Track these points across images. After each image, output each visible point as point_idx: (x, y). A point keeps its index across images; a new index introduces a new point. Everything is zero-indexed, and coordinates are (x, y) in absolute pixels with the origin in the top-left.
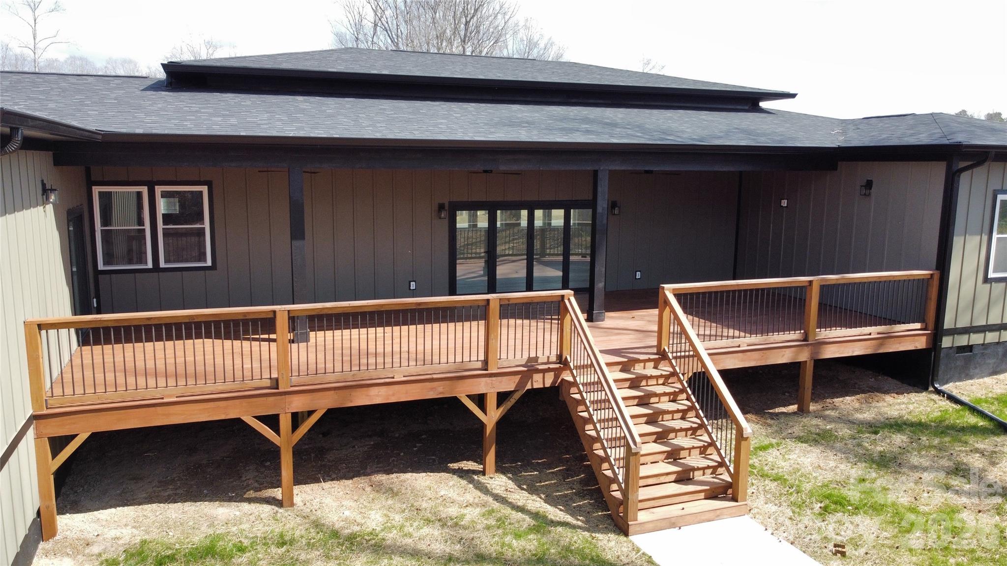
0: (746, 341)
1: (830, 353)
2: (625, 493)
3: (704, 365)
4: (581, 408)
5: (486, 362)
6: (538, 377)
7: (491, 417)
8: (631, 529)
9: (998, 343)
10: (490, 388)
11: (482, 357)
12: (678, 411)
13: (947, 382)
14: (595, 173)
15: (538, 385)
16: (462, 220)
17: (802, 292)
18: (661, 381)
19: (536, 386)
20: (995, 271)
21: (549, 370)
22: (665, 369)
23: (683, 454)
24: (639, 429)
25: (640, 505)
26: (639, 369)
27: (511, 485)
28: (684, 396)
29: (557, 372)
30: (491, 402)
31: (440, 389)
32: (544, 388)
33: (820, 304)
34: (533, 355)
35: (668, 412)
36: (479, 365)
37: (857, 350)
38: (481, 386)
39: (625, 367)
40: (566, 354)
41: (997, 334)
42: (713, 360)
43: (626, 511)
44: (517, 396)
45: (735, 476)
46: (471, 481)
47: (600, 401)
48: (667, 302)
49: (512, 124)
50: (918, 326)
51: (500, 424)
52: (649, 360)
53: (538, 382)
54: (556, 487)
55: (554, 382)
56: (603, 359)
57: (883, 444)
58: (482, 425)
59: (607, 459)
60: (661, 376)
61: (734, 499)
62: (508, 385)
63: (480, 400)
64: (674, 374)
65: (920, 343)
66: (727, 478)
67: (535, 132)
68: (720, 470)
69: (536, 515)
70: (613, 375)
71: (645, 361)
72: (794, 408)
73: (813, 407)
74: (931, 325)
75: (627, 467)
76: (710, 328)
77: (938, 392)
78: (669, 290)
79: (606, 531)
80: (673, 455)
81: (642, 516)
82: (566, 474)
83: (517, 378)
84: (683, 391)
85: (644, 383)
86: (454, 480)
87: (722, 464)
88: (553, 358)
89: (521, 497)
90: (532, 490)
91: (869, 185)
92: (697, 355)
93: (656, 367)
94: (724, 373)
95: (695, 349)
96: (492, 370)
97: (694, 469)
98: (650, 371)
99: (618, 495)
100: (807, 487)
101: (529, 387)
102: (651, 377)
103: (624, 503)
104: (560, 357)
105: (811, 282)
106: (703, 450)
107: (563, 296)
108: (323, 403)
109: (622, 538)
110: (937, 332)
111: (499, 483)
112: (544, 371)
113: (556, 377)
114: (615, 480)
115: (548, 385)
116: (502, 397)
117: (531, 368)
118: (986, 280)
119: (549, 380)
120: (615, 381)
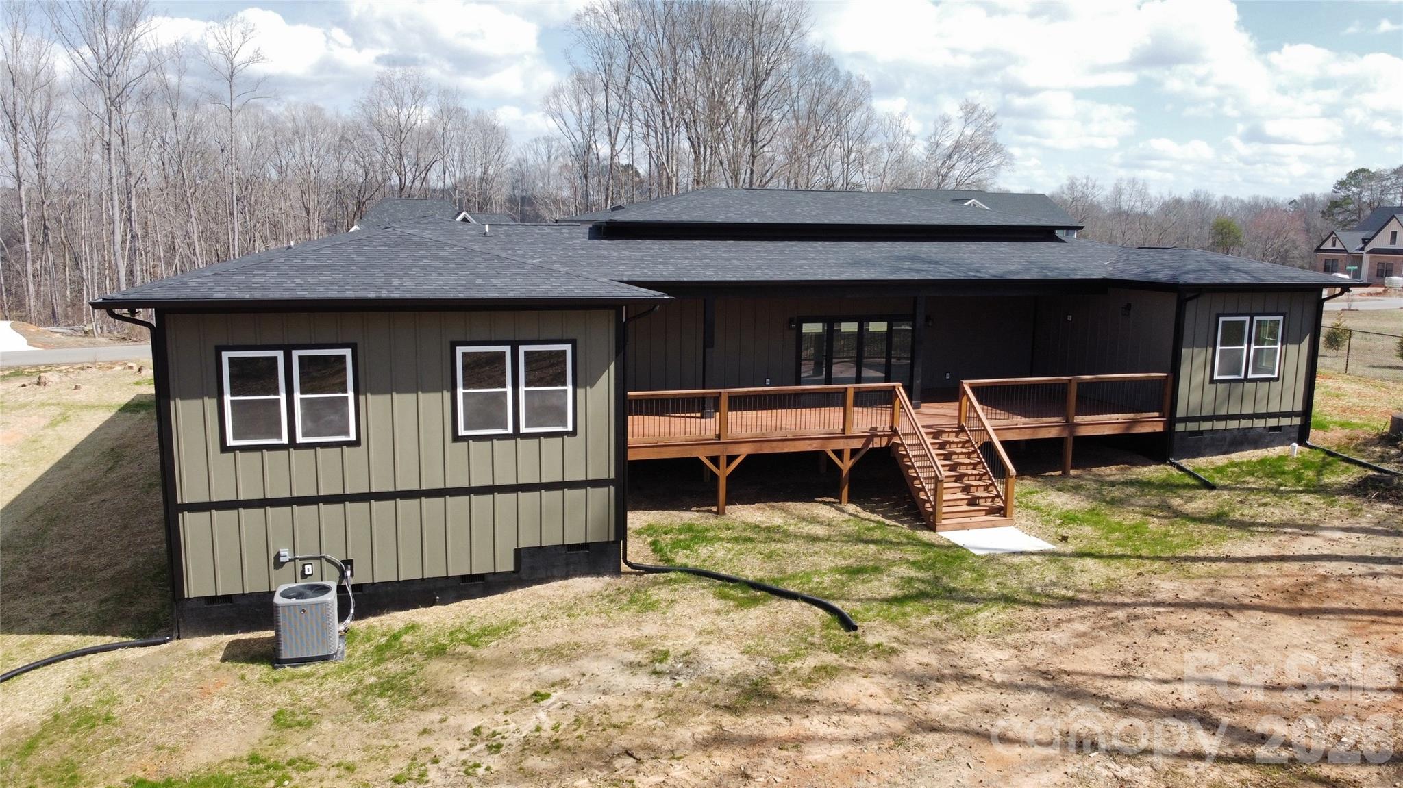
0: (1020, 421)
1: (1084, 432)
2: (934, 507)
3: (990, 437)
4: (905, 460)
5: (844, 430)
6: (877, 440)
7: (846, 465)
8: (938, 528)
9: (1225, 430)
10: (847, 446)
11: (841, 427)
12: (971, 464)
13: (1182, 458)
14: (915, 299)
15: (877, 445)
16: (808, 328)
17: (1064, 386)
18: (960, 445)
19: (876, 446)
20: (1219, 375)
21: (884, 436)
22: (963, 438)
23: (973, 489)
24: (945, 472)
25: (944, 516)
26: (945, 437)
27: (859, 509)
28: (975, 455)
29: (890, 437)
30: (847, 455)
31: (815, 445)
32: (881, 448)
33: (1077, 396)
34: (874, 426)
35: (963, 464)
36: (839, 431)
37: (1107, 431)
38: (840, 445)
39: (936, 435)
40: (896, 426)
41: (1224, 422)
42: (997, 434)
43: (935, 519)
44: (863, 452)
45: (1005, 502)
46: (833, 506)
47: (921, 456)
48: (965, 393)
49: (857, 263)
50: (1157, 414)
51: (852, 470)
52: (952, 432)
53: (876, 443)
54: (889, 511)
55: (888, 444)
56: (923, 431)
57: (1117, 493)
58: (840, 470)
59: (923, 489)
60: (960, 442)
61: (1005, 516)
62: (857, 444)
63: (839, 453)
64: (969, 441)
65: (1159, 428)
66: (1001, 504)
67: (872, 271)
68: (997, 500)
69: (878, 522)
70: (929, 440)
71: (949, 432)
72: (1060, 472)
73: (1072, 472)
74: (1167, 414)
75: (935, 495)
76: (997, 413)
77: (1172, 464)
78: (966, 384)
79: (922, 530)
80: (966, 489)
81: (944, 522)
82: (894, 506)
83: (863, 440)
84: (975, 452)
85: (948, 446)
86: (822, 506)
87: (998, 496)
88: (887, 428)
89: (867, 515)
90: (873, 512)
91: (1129, 307)
92: (985, 430)
93: (957, 437)
94: (1003, 443)
95: (983, 425)
96: (847, 434)
97: (979, 498)
98: (952, 438)
99: (931, 510)
100: (1055, 512)
101: (871, 446)
102: (953, 442)
103: (934, 514)
104: (891, 427)
105: (1070, 380)
106: (986, 488)
107: (894, 387)
108: (744, 451)
109: (932, 533)
110: (1171, 419)
111: (851, 508)
112: (881, 436)
113: (889, 440)
114: (928, 501)
115: (883, 445)
116: (854, 452)
117: (873, 434)
118: (1212, 381)
119: (884, 442)
120: (932, 444)
